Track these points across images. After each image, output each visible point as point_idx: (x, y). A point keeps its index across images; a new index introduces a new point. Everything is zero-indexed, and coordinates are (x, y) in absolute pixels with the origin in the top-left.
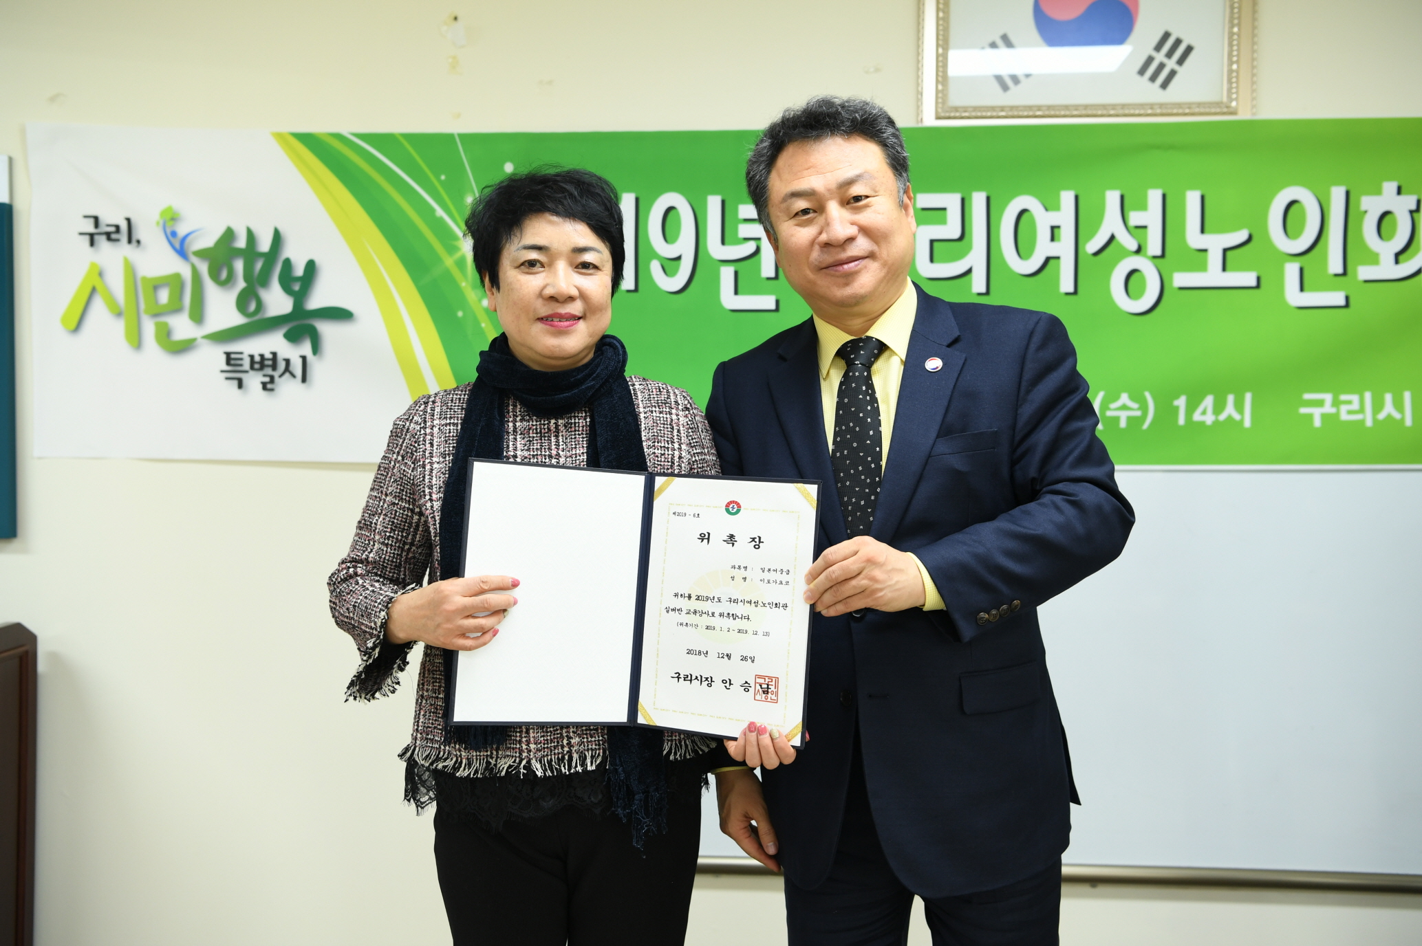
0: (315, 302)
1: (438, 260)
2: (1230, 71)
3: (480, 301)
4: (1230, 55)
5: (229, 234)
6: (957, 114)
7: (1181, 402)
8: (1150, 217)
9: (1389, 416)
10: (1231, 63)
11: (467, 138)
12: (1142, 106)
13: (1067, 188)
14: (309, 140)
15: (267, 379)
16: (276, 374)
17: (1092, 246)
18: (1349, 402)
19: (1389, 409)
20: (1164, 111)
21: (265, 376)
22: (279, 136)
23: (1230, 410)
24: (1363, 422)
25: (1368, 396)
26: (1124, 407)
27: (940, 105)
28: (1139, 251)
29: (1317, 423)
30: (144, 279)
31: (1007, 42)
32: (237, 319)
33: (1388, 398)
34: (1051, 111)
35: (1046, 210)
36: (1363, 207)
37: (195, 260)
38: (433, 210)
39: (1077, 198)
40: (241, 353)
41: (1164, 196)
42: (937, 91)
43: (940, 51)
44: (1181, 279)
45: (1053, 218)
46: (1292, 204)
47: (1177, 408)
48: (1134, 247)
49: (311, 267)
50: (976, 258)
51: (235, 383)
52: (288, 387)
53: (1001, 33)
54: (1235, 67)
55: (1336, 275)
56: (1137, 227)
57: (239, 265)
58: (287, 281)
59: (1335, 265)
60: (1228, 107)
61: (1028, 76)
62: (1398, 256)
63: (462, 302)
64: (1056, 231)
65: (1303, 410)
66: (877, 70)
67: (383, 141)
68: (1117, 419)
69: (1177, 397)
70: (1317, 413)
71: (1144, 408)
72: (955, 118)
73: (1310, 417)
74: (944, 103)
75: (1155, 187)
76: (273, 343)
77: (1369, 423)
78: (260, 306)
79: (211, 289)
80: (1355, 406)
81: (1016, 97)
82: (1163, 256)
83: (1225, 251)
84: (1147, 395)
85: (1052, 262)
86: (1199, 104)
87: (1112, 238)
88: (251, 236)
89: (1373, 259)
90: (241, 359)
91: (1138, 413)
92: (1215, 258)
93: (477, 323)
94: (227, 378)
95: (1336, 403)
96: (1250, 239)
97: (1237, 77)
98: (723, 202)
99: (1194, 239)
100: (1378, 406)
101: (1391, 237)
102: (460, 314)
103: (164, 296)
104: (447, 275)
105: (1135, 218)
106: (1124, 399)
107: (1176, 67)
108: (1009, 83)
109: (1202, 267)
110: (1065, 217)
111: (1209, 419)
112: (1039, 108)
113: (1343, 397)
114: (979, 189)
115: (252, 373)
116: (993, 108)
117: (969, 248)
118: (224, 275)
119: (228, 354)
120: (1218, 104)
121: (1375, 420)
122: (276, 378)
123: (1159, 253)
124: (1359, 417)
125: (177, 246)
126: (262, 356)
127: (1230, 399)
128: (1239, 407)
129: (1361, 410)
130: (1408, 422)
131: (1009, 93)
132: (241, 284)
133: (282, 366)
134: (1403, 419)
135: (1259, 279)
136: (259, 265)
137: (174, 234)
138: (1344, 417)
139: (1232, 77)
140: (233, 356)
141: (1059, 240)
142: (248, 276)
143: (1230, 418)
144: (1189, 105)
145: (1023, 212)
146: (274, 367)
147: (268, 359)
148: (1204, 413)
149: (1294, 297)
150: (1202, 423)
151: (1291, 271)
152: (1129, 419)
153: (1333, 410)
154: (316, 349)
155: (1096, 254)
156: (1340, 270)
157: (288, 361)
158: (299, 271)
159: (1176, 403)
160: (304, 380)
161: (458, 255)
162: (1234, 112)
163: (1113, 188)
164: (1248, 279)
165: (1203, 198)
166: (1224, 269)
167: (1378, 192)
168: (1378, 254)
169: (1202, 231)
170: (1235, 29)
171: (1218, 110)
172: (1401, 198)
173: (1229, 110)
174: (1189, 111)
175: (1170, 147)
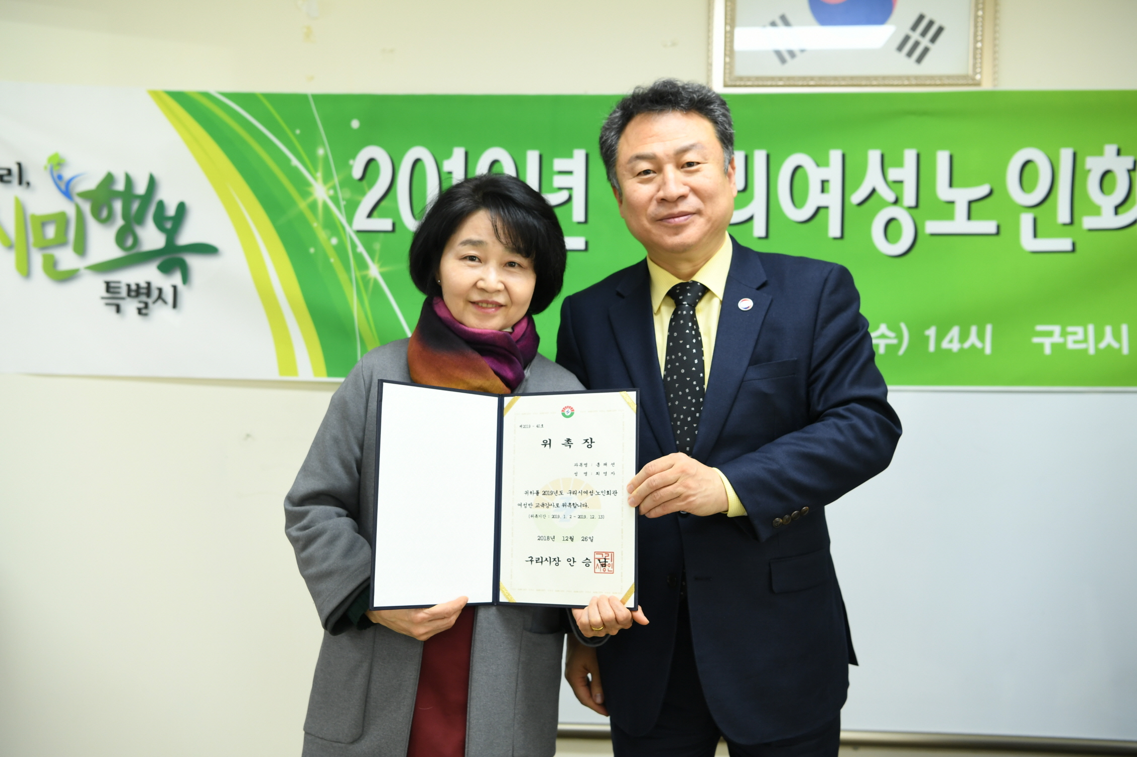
0: (186, 238)
1: (293, 203)
2: (975, 49)
3: (329, 239)
4: (975, 35)
5: (109, 179)
6: (742, 83)
7: (931, 332)
8: (906, 173)
9: (1109, 346)
10: (976, 42)
11: (318, 98)
12: (900, 78)
13: (835, 147)
14: (180, 97)
15: (142, 305)
16: (150, 301)
17: (857, 197)
18: (1075, 333)
19: (1108, 339)
20: (919, 82)
21: (140, 302)
22: (155, 94)
23: (973, 339)
24: (1085, 351)
25: (1091, 328)
26: (883, 336)
27: (727, 75)
28: (896, 202)
29: (1047, 350)
30: (33, 216)
31: (785, 21)
32: (115, 253)
33: (1108, 330)
34: (822, 81)
35: (818, 165)
36: (1088, 166)
37: (79, 200)
38: (288, 160)
39: (844, 156)
40: (119, 282)
41: (918, 156)
42: (725, 63)
43: (728, 28)
44: (932, 226)
45: (823, 173)
46: (1027, 163)
47: (927, 338)
48: (893, 199)
49: (182, 208)
50: (757, 207)
51: (114, 308)
52: (161, 313)
53: (780, 13)
54: (979, 45)
55: (1065, 225)
56: (896, 182)
57: (118, 206)
58: (160, 220)
59: (1063, 216)
60: (974, 79)
61: (802, 51)
62: (1117, 209)
63: (314, 241)
64: (826, 184)
65: (1036, 340)
66: (674, 44)
67: (247, 99)
69: (928, 327)
70: (1047, 342)
71: (900, 337)
72: (740, 86)
73: (1041, 346)
74: (731, 73)
75: (910, 147)
76: (147, 274)
77: (1092, 351)
78: (136, 241)
79: (93, 227)
80: (1080, 336)
81: (792, 69)
82: (917, 206)
83: (970, 203)
84: (903, 326)
85: (822, 212)
86: (949, 77)
87: (874, 191)
88: (129, 181)
89: (1096, 210)
90: (119, 288)
91: (895, 341)
92: (961, 209)
93: (326, 258)
94: (107, 304)
95: (1064, 334)
96: (991, 193)
97: (981, 54)
98: (541, 157)
99: (943, 192)
100: (1099, 337)
101: (1111, 192)
102: (312, 250)
103: (51, 232)
104: (301, 217)
105: (893, 174)
106: (883, 329)
107: (930, 45)
108: (787, 56)
109: (950, 216)
110: (833, 173)
111: (955, 347)
112: (812, 78)
113: (1070, 329)
114: (760, 147)
115: (129, 300)
116: (772, 79)
117: (751, 199)
118: (105, 213)
119: (108, 284)
120: (965, 77)
121: (1097, 349)
122: (151, 305)
123: (913, 203)
124: (1083, 346)
125: (63, 187)
126: (138, 285)
127: (974, 330)
128: (981, 336)
129: (1085, 340)
130: (1125, 350)
131: (786, 65)
132: (120, 222)
133: (155, 294)
134: (1120, 349)
135: (998, 227)
136: (135, 206)
137: (60, 177)
138: (1071, 346)
139: (977, 54)
140: (112, 285)
141: (828, 192)
142: (126, 215)
143: (973, 345)
144: (940, 78)
145: (797, 168)
146: (148, 294)
147: (143, 288)
149: (1028, 242)
150: (949, 351)
151: (1026, 220)
152: (888, 346)
153: (1061, 340)
154: (186, 279)
155: (861, 204)
156: (1068, 220)
157: (160, 290)
158: (171, 211)
159: (927, 333)
160: (175, 305)
161: (310, 200)
162: (978, 84)
163: (875, 147)
164: (989, 227)
165: (951, 157)
166: (969, 218)
167: (1100, 153)
168: (1100, 206)
169: (951, 185)
170: (980, 13)
171: (965, 82)
172: (1120, 158)
173: (974, 82)
174: (940, 82)
175: (924, 114)
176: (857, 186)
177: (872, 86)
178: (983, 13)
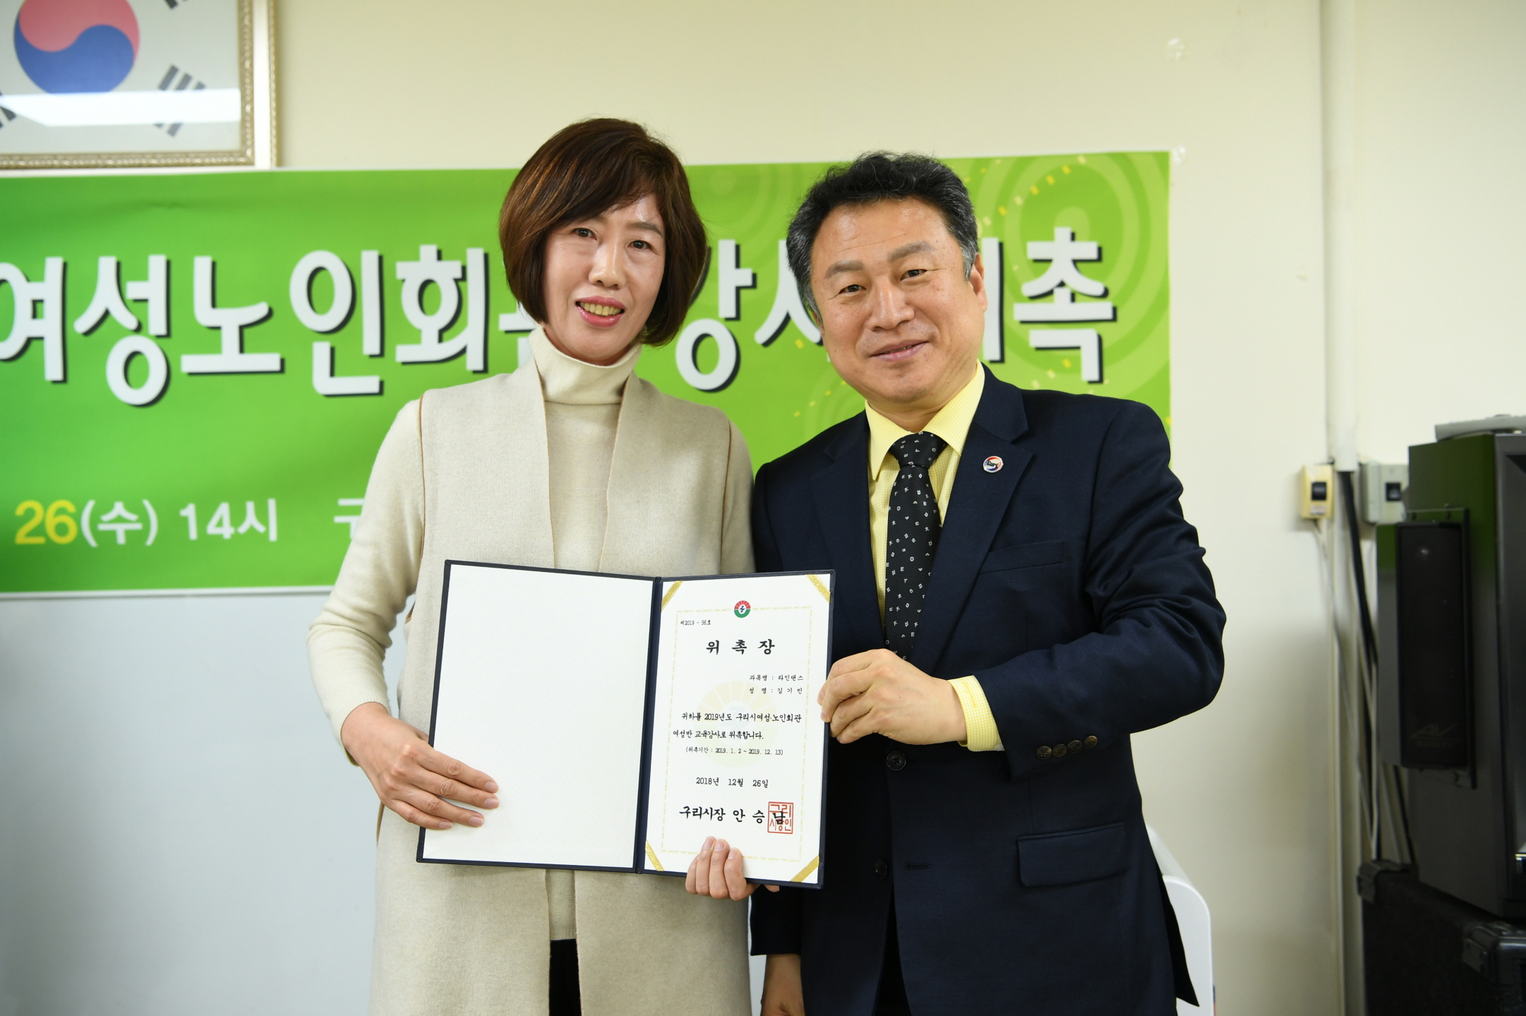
2: (244, 114)
4: (244, 95)
7: (189, 512)
8: (152, 288)
10: (244, 104)
13: (54, 254)
17: (82, 323)
20: (169, 161)
23: (251, 520)
26: (120, 519)
28: (139, 329)
35: (28, 280)
36: (400, 276)
39: (65, 266)
41: (168, 264)
44: (190, 363)
45: (35, 290)
46: (318, 270)
47: (185, 519)
48: (134, 325)
54: (248, 108)
55: (372, 356)
56: (136, 301)
59: (371, 344)
60: (243, 156)
62: (441, 332)
64: (39, 305)
65: (339, 519)
68: (113, 534)
69: (184, 506)
71: (144, 519)
73: (347, 526)
75: (156, 252)
82: (168, 335)
83: (242, 328)
84: (147, 503)
85: (34, 344)
86: (210, 154)
87: (107, 314)
89: (414, 336)
91: (138, 526)
92: (230, 338)
96: (270, 314)
97: (253, 121)
99: (204, 314)
101: (435, 310)
105: (133, 290)
106: (119, 509)
109: (216, 348)
110: (50, 289)
111: (227, 531)
120: (231, 154)
123: (163, 331)
127: (250, 506)
128: (262, 516)
135: (282, 362)
139: (246, 120)
141: (42, 317)
143: (252, 530)
144: (197, 154)
148: (220, 524)
150: (220, 537)
151: (321, 351)
152: (128, 533)
155: (88, 333)
156: (377, 351)
159: (183, 513)
162: (250, 163)
163: (108, 253)
164: (271, 362)
165: (214, 265)
166: (242, 350)
167: (415, 257)
168: (420, 331)
169: (214, 305)
170: (247, 64)
171: (232, 160)
172: (443, 264)
173: (242, 160)
174: (198, 161)
175: (175, 205)
176: (83, 308)
177: (106, 166)
178: (252, 65)
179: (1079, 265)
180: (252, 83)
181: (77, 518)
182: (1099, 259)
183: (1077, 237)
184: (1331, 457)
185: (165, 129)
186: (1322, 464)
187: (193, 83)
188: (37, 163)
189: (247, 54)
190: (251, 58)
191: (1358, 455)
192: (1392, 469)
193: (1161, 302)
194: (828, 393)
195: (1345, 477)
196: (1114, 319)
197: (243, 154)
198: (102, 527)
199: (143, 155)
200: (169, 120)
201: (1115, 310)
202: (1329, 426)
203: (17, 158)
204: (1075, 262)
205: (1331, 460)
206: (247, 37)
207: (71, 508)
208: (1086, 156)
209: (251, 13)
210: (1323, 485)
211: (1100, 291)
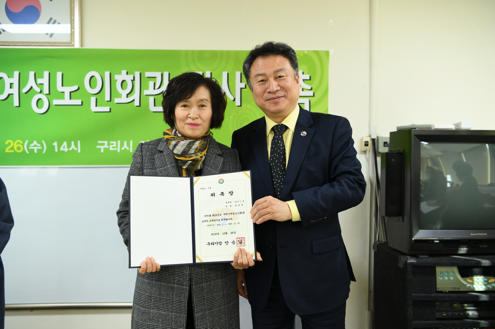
4: (71, 26)
7: (55, 144)
8: (45, 80)
9: (125, 149)
13: (16, 70)
17: (25, 90)
18: (113, 144)
19: (125, 146)
23: (73, 147)
24: (117, 150)
25: (119, 142)
26: (35, 146)
28: (41, 92)
29: (102, 151)
33: (125, 142)
35: (9, 77)
36: (116, 79)
39: (20, 74)
41: (49, 74)
44: (56, 102)
45: (11, 80)
46: (92, 77)
47: (54, 146)
48: (39, 91)
54: (73, 30)
55: (108, 101)
56: (40, 84)
59: (107, 98)
61: (3, 31)
62: (127, 95)
64: (12, 85)
65: (98, 147)
68: (33, 150)
69: (54, 142)
71: (42, 146)
73: (100, 149)
75: (46, 70)
77: (119, 151)
80: (115, 145)
82: (49, 94)
83: (70, 92)
84: (43, 141)
85: (11, 96)
86: (62, 43)
87: (32, 87)
89: (120, 96)
91: (41, 148)
92: (67, 95)
95: (109, 144)
96: (79, 89)
97: (74, 34)
99: (60, 88)
100: (122, 145)
101: (126, 88)
105: (39, 81)
106: (35, 143)
109: (63, 98)
110: (15, 80)
111: (66, 150)
113: (111, 142)
120: (68, 43)
121: (121, 150)
123: (48, 93)
124: (116, 149)
127: (73, 143)
128: (76, 145)
129: (117, 147)
130: (131, 151)
134: (129, 150)
135: (82, 102)
138: (111, 149)
139: (72, 34)
141: (13, 88)
143: (73, 149)
145: (1, 78)
148: (64, 148)
149: (93, 108)
150: (64, 151)
151: (93, 99)
152: (38, 150)
153: (108, 147)
155: (26, 93)
156: (109, 100)
159: (54, 144)
162: (73, 46)
163: (32, 70)
164: (79, 102)
165: (62, 74)
166: (70, 99)
167: (120, 74)
168: (121, 95)
169: (62, 86)
170: (73, 18)
171: (68, 45)
172: (128, 76)
173: (71, 45)
174: (58, 45)
175: (51, 57)
176: (25, 86)
177: (31, 46)
178: (74, 18)
179: (305, 81)
180: (74, 23)
181: (23, 145)
182: (310, 79)
183: (304, 73)
184: (370, 135)
185: (49, 35)
186: (367, 136)
187: (57, 22)
188: (12, 44)
189: (73, 15)
190: (74, 16)
191: (377, 134)
192: (385, 138)
193: (326, 92)
194: (236, 114)
195: (373, 140)
196: (314, 96)
197: (71, 43)
198: (30, 148)
199: (42, 43)
200: (50, 32)
201: (314, 93)
202: (369, 126)
203: (6, 43)
204: (304, 80)
205: (370, 136)
206: (72, 10)
207: (21, 142)
208: (307, 51)
209: (74, 3)
210: (368, 142)
211: (310, 88)
